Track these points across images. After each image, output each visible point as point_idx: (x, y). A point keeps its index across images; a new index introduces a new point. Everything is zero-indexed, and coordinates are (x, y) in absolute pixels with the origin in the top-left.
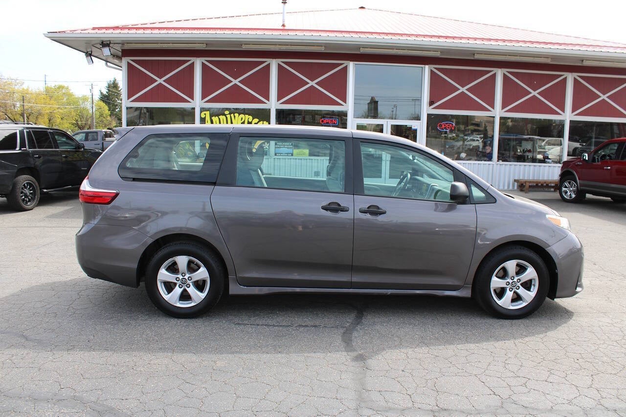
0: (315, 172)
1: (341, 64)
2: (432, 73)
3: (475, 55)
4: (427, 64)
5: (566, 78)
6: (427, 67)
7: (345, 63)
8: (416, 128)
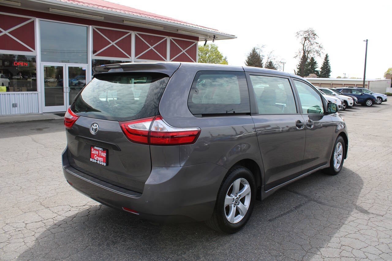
0: (13, 104)
1: (29, 19)
2: (94, 32)
3: (124, 21)
4: (91, 25)
5: (166, 39)
6: (91, 27)
7: (33, 18)
8: (85, 69)
